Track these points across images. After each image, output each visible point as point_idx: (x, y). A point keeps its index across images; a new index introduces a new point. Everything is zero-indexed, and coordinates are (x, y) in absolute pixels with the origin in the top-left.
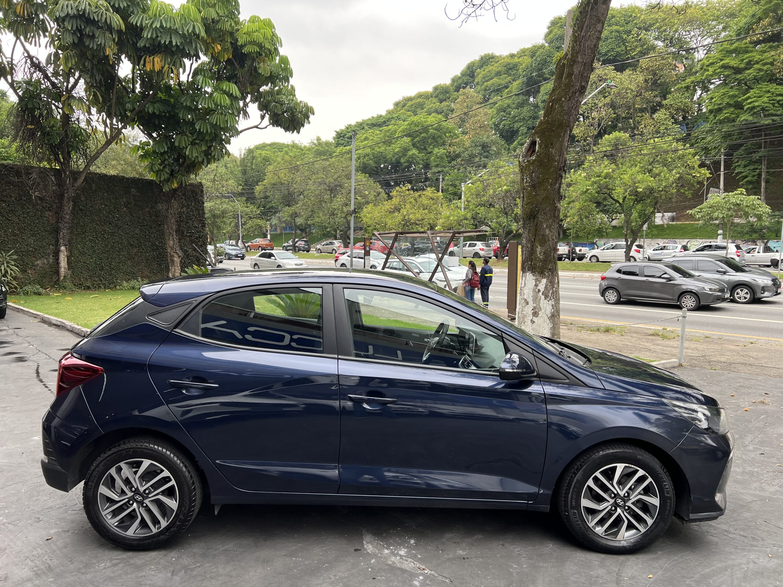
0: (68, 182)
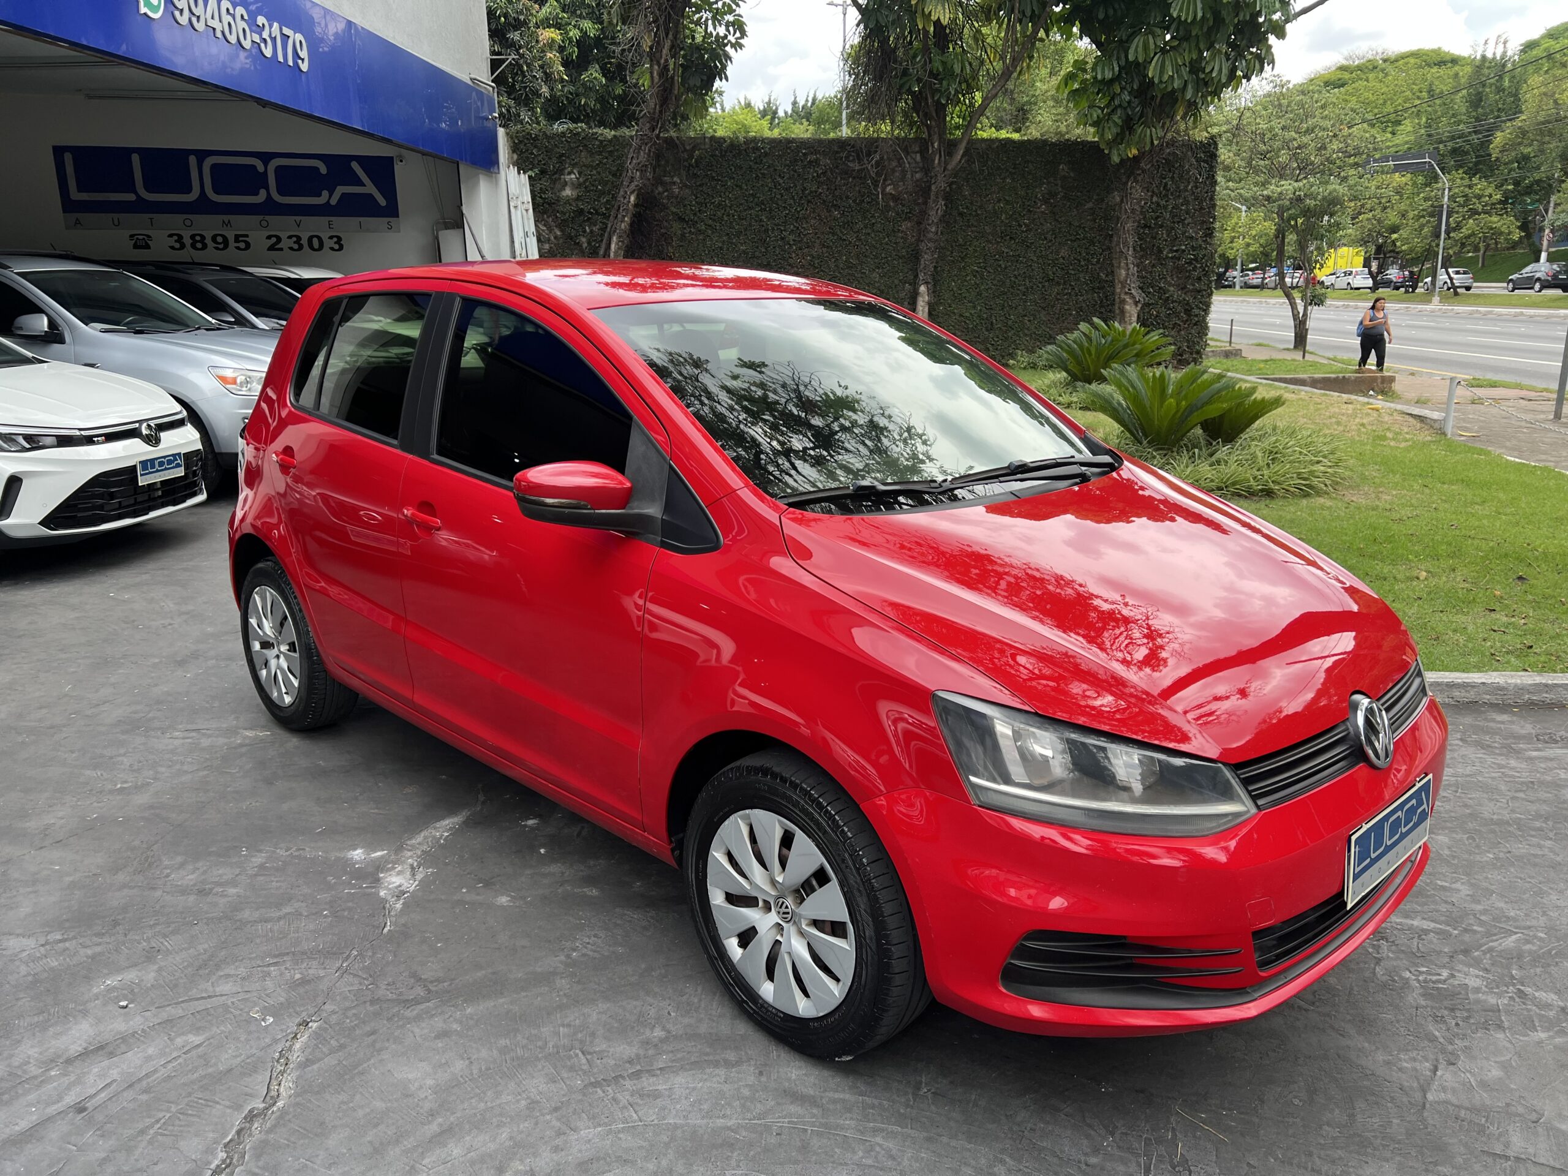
0: (937, 161)
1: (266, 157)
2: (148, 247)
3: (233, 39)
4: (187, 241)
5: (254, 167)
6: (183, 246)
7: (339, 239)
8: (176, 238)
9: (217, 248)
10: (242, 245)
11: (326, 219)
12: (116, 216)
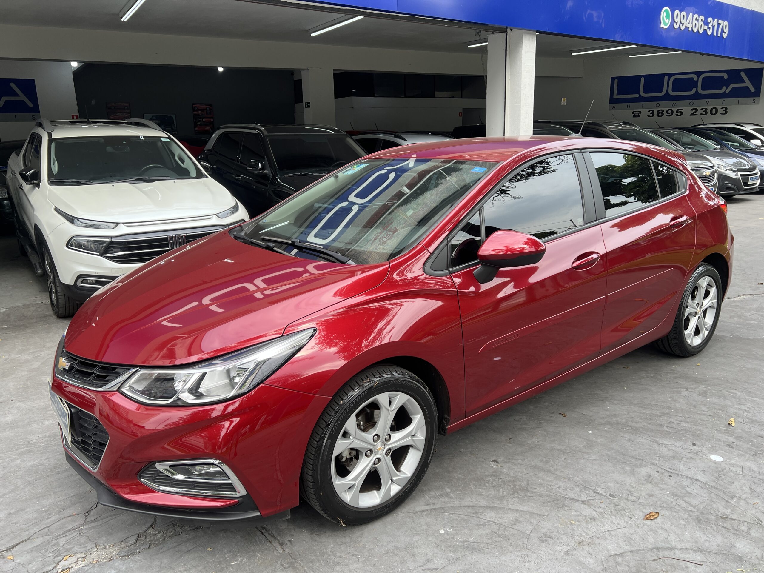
1: (699, 74)
2: (639, 116)
3: (695, 30)
4: (656, 113)
5: (693, 78)
6: (653, 115)
7: (726, 108)
8: (651, 112)
9: (667, 116)
10: (679, 114)
11: (722, 100)
12: (629, 104)
